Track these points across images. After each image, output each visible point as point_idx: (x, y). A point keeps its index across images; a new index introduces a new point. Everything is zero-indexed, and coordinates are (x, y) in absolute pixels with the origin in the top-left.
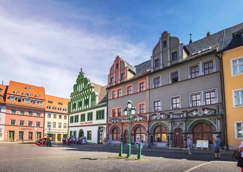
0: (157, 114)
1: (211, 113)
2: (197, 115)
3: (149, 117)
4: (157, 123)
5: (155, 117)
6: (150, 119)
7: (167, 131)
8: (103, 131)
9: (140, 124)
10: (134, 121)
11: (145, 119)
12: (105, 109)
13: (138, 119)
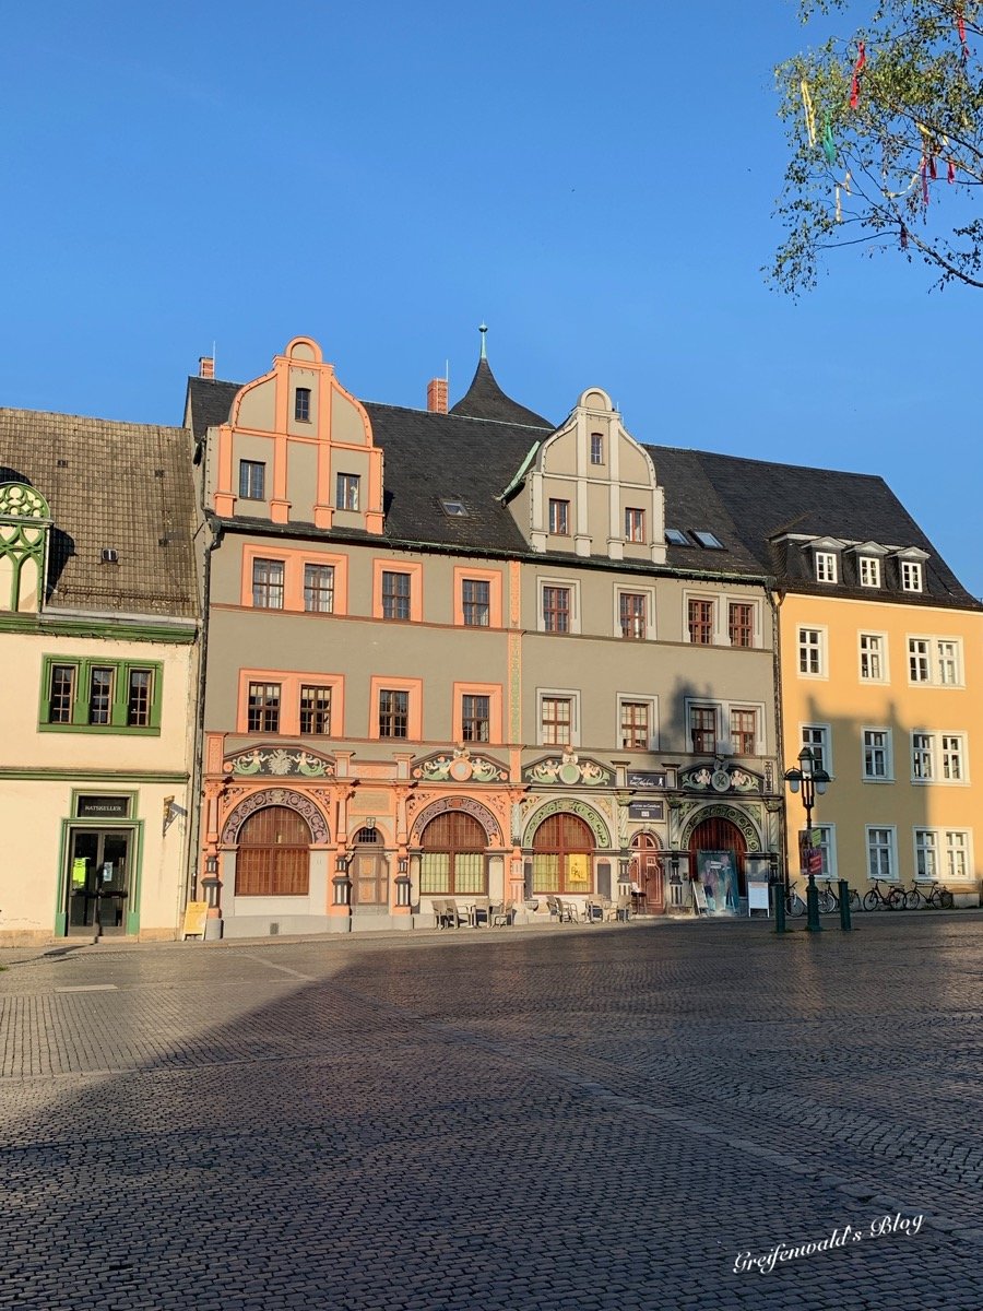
1: (750, 786)
2: (710, 786)
4: (555, 802)
5: (552, 774)
6: (525, 779)
7: (599, 841)
8: (140, 823)
9: (462, 800)
10: (435, 776)
11: (504, 776)
12: (176, 667)
13: (461, 769)
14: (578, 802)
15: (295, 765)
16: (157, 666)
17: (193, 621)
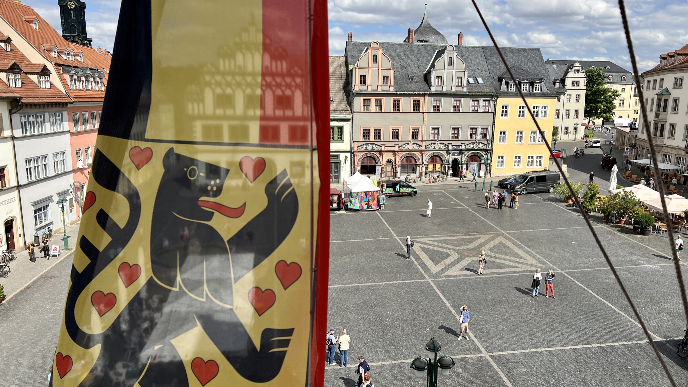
0: (436, 143)
1: (484, 147)
2: (473, 148)
3: (426, 146)
4: (433, 153)
5: (433, 147)
6: (426, 148)
7: (444, 161)
8: (341, 161)
9: (411, 154)
10: (404, 149)
11: (421, 148)
12: (347, 126)
13: (410, 147)
14: (438, 153)
15: (373, 147)
16: (343, 127)
17: (350, 116)
